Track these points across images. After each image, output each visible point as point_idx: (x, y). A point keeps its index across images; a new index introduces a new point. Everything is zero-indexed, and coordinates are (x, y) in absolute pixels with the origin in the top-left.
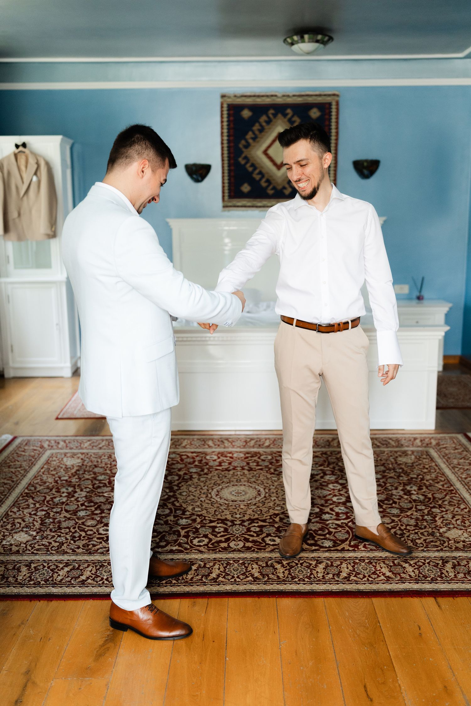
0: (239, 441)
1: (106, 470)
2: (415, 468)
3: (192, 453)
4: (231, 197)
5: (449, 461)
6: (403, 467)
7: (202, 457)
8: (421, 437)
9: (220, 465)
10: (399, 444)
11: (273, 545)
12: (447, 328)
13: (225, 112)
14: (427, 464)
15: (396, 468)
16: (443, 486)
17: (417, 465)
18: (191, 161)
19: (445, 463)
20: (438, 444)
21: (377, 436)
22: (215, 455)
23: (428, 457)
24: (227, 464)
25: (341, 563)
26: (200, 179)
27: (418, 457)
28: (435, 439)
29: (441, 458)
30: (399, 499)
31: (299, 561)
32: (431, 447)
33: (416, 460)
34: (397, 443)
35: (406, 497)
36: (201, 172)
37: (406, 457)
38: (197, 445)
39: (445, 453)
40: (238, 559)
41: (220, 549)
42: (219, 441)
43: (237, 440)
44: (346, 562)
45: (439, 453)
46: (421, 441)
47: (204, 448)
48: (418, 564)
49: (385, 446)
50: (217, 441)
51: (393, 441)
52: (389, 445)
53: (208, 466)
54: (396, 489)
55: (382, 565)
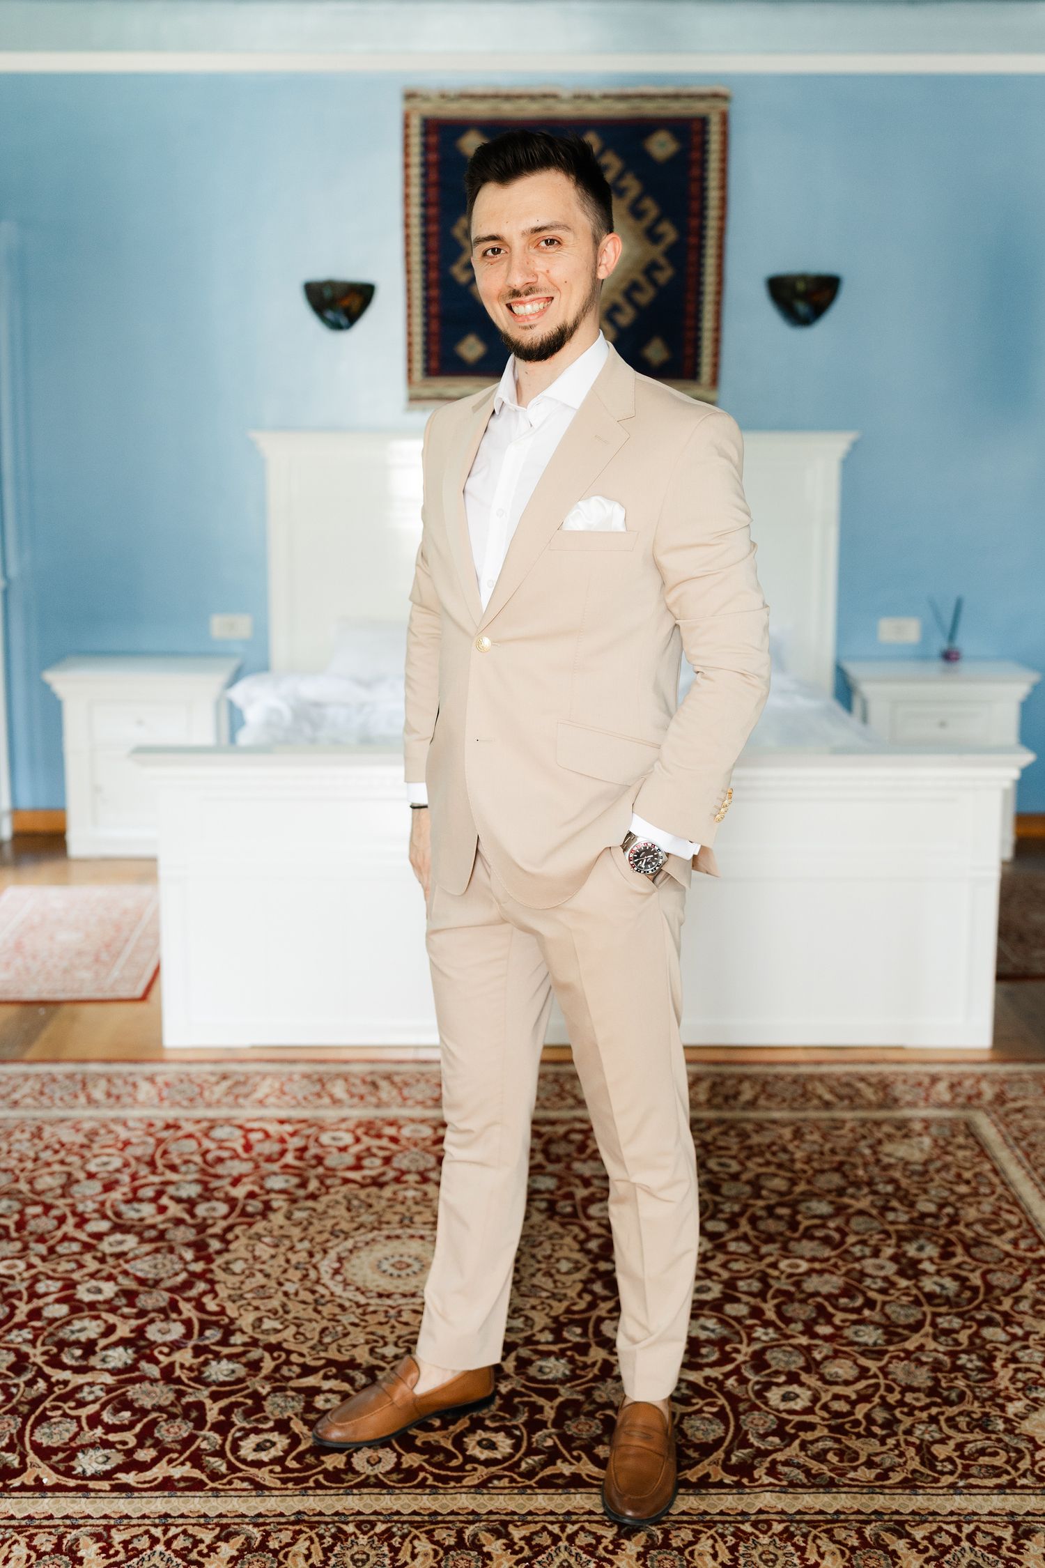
0: (422, 1085)
1: (17, 1180)
2: (932, 1180)
3: (282, 1122)
4: (429, 372)
5: (1032, 1156)
6: (897, 1174)
7: (308, 1137)
8: (951, 1075)
9: (358, 1167)
10: (886, 1095)
11: (488, 1463)
12: (1028, 758)
13: (416, 141)
14: (968, 1165)
15: (877, 1180)
16: (1015, 1243)
17: (938, 1171)
18: (321, 273)
19: (1020, 1162)
20: (1000, 1099)
21: (824, 1069)
22: (348, 1131)
23: (971, 1141)
24: (378, 1162)
25: (697, 1533)
26: (343, 321)
27: (941, 1143)
28: (993, 1082)
29: (1009, 1146)
30: (883, 1291)
31: (563, 1529)
32: (979, 1108)
33: (938, 1151)
34: (881, 1094)
35: (903, 1283)
36: (346, 303)
37: (906, 1141)
38: (300, 1097)
39: (1021, 1129)
40: (373, 1518)
41: (321, 1477)
42: (364, 1082)
43: (418, 1081)
44: (712, 1532)
45: (1002, 1127)
46: (952, 1086)
47: (317, 1107)
48: (937, 1540)
49: (846, 1102)
50: (358, 1082)
51: (870, 1084)
52: (858, 1101)
53: (320, 1170)
54: (876, 1253)
55: (826, 1545)
